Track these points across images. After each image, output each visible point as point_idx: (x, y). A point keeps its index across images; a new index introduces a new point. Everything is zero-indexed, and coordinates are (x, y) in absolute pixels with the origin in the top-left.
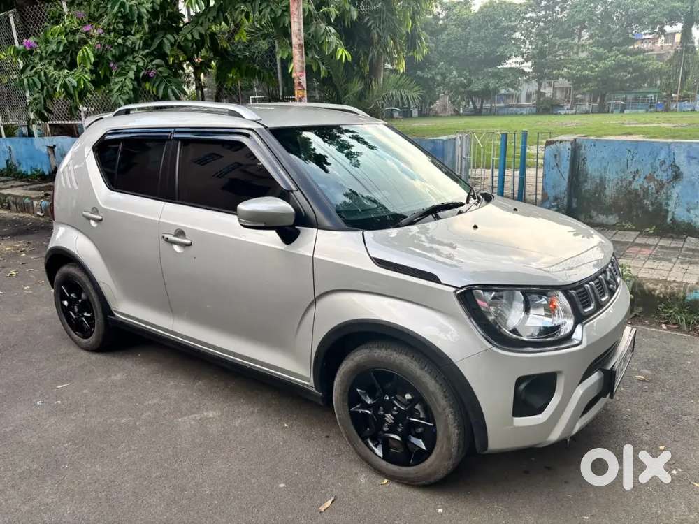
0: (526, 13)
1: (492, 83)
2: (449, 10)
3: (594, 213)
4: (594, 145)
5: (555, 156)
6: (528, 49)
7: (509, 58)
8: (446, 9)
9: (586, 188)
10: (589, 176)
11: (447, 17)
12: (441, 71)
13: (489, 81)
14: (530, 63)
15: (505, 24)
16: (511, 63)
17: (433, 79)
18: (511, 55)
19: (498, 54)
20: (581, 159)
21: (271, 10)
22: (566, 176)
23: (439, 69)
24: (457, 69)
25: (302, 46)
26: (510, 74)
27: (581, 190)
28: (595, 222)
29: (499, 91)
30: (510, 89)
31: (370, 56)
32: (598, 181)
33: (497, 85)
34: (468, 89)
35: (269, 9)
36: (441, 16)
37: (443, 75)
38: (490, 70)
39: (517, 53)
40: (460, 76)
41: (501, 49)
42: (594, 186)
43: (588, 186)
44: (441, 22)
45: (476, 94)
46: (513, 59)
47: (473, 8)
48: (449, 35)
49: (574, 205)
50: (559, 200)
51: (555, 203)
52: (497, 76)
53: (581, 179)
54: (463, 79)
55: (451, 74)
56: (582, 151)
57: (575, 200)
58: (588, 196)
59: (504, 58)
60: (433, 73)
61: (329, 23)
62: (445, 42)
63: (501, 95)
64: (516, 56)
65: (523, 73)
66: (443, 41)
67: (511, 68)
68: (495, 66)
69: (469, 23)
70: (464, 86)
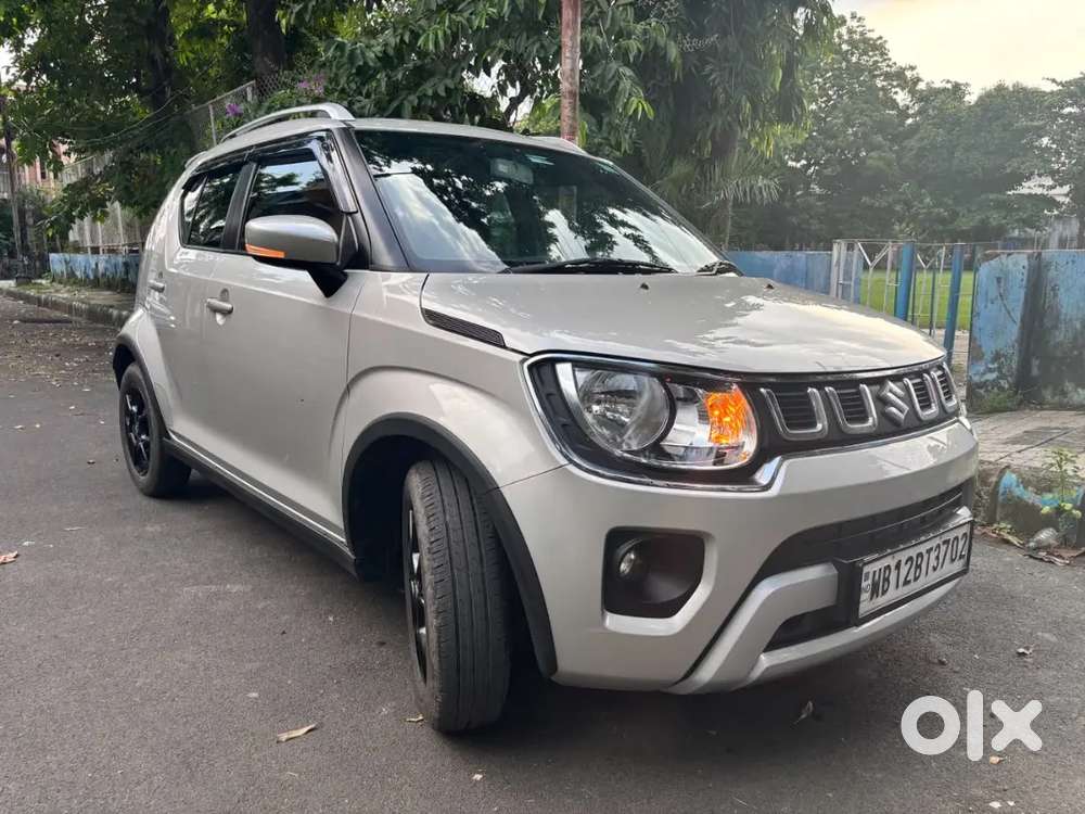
0: (1062, 108)
1: (995, 219)
2: (926, 102)
3: (1069, 386)
4: (1073, 262)
5: (999, 280)
6: (1064, 164)
7: (1028, 179)
8: (920, 100)
9: (1058, 340)
10: (1062, 317)
11: (919, 112)
12: (903, 197)
13: (989, 214)
14: (1066, 189)
15: (1023, 122)
16: (1030, 187)
17: (889, 209)
18: (1032, 174)
19: (1008, 171)
20: (1049, 288)
21: (542, 46)
22: (1017, 315)
23: (901, 193)
24: (931, 194)
25: (575, 95)
26: (1029, 205)
27: (1048, 342)
28: (1071, 403)
29: (1007, 231)
30: (1028, 230)
31: (711, 127)
32: (1078, 326)
33: (1004, 221)
34: (950, 227)
35: (537, 45)
36: (911, 112)
37: (908, 205)
38: (991, 196)
39: (1042, 171)
40: (939, 205)
41: (1015, 163)
42: (1070, 335)
43: (1061, 336)
44: (910, 121)
45: (963, 235)
46: (1035, 181)
47: (967, 98)
48: (922, 139)
49: (1035, 372)
50: (1003, 359)
51: (996, 365)
52: (1005, 206)
53: (1048, 323)
54: (942, 210)
55: (921, 202)
56: (1052, 273)
57: (1035, 362)
58: (1059, 354)
59: (1018, 178)
60: (890, 200)
61: (627, 64)
62: (914, 152)
63: (1011, 239)
64: (1040, 175)
65: (1051, 203)
66: (911, 150)
67: (1030, 195)
68: (1002, 191)
69: (957, 122)
70: (943, 221)
